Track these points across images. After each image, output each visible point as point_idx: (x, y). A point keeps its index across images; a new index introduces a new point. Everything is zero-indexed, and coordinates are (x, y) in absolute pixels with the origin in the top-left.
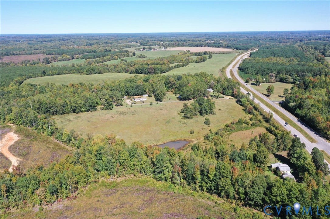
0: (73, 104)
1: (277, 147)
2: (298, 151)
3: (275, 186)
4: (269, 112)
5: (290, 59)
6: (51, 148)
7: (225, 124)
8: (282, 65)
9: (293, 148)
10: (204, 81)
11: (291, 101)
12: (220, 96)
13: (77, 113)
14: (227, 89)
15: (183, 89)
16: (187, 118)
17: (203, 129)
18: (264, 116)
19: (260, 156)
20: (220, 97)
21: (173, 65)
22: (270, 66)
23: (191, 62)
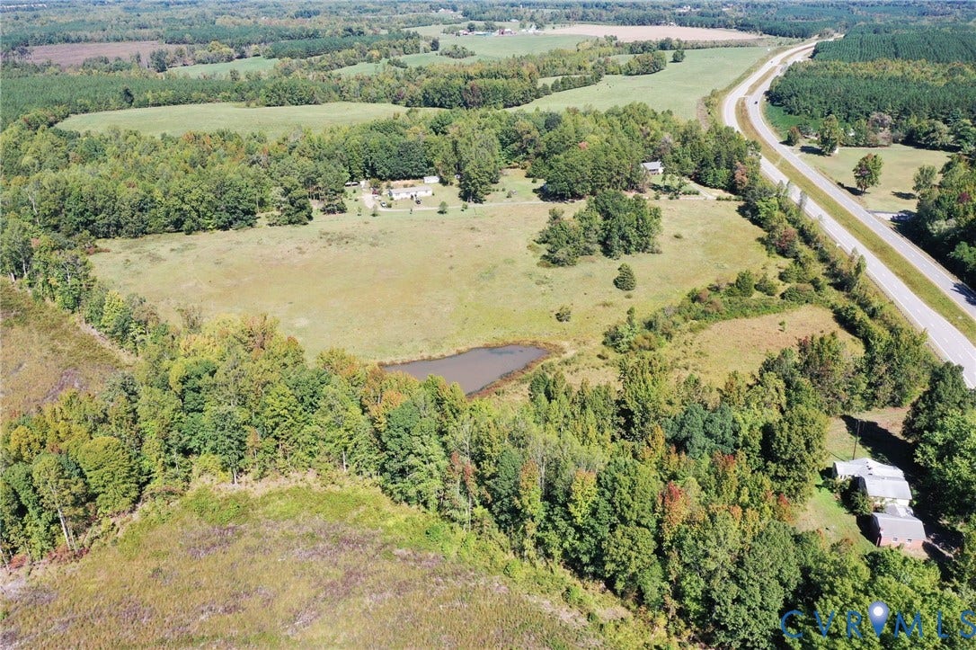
0: (174, 201)
1: (869, 391)
2: (948, 422)
3: (832, 592)
4: (854, 251)
5: (949, 67)
6: (65, 355)
7: (688, 290)
8: (921, 85)
9: (931, 408)
10: (637, 133)
11: (939, 212)
12: (684, 189)
13: (189, 232)
14: (714, 165)
15: (557, 161)
16: (556, 262)
17: (605, 305)
18: (833, 265)
19: (789, 440)
20: (685, 193)
21: (550, 81)
22: (877, 89)
23: (613, 73)
